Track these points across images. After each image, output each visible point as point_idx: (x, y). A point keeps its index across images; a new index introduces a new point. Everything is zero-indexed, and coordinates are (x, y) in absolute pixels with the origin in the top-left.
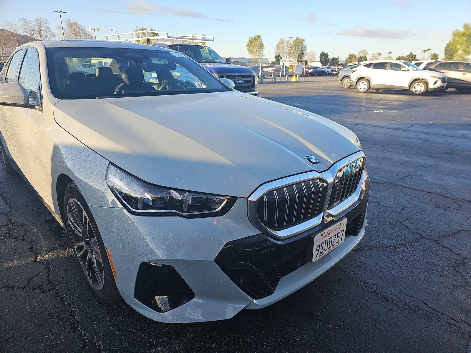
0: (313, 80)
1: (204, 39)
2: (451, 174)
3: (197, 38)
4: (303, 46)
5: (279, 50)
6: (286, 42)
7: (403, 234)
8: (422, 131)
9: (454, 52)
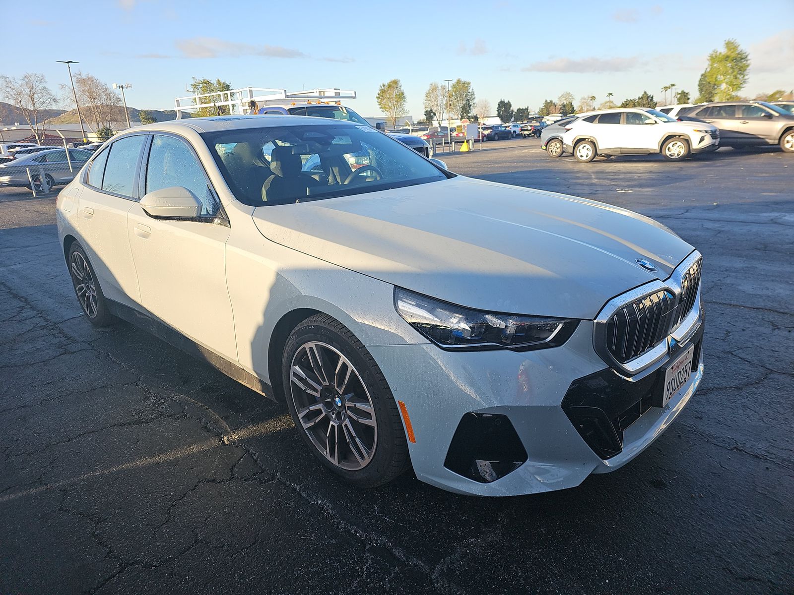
0: (495, 148)
1: (338, 95)
2: (777, 279)
3: (326, 94)
4: (469, 93)
5: (429, 102)
6: (440, 88)
7: (742, 369)
8: (706, 218)
9: (714, 86)
